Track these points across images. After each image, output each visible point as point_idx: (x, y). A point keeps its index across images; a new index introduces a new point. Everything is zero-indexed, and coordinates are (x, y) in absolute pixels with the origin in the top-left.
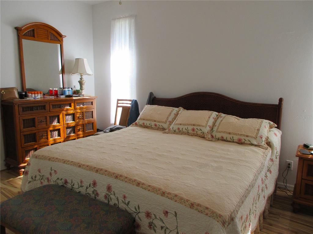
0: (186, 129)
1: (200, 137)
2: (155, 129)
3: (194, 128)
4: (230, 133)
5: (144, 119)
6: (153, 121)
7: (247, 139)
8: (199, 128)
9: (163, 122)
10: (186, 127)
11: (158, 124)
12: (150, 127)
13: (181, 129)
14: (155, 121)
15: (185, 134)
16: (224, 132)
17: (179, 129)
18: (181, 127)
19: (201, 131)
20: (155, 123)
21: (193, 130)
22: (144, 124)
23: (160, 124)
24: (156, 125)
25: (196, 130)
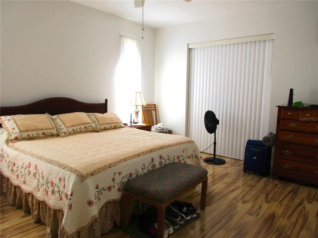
0: (80, 129)
1: (90, 132)
2: (43, 138)
3: (85, 126)
4: (109, 124)
5: (27, 131)
6: (40, 130)
7: (118, 124)
8: (89, 125)
9: (50, 129)
10: (79, 127)
11: (45, 131)
12: (37, 137)
13: (75, 130)
14: (42, 130)
15: (79, 133)
16: (105, 124)
17: (73, 130)
18: (75, 128)
19: (91, 127)
20: (43, 131)
21: (85, 128)
22: (28, 135)
23: (49, 131)
24: (44, 134)
25: (88, 127)
